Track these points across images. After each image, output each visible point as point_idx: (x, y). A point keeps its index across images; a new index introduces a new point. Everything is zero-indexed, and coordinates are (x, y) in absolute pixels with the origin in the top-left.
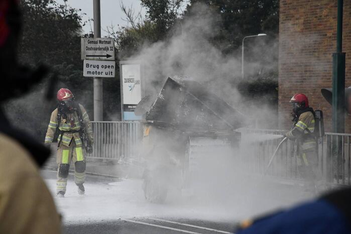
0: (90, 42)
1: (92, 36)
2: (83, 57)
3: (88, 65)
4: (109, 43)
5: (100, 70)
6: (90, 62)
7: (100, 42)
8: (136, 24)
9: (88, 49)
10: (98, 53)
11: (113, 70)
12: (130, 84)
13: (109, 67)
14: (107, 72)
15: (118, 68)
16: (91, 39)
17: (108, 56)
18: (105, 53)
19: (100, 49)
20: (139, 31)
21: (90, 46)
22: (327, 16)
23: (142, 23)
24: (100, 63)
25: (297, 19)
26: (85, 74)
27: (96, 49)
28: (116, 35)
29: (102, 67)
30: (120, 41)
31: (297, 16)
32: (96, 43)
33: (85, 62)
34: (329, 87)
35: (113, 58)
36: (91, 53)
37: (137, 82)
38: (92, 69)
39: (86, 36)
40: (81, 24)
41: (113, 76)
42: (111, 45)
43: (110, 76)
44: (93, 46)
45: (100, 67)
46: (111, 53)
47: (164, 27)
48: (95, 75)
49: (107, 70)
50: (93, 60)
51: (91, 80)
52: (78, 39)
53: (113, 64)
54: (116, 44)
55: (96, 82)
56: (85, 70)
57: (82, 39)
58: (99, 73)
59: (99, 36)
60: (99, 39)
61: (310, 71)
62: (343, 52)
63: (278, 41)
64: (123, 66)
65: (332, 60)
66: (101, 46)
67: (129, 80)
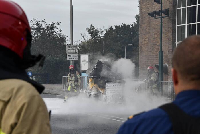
0: (69, 47)
1: (70, 45)
2: (67, 52)
3: (68, 56)
4: (76, 47)
5: (73, 57)
6: (69, 54)
7: (73, 47)
8: (86, 40)
9: (69, 49)
10: (72, 51)
11: (78, 57)
12: (84, 62)
13: (76, 56)
14: (75, 58)
15: (79, 57)
16: (70, 46)
17: (76, 52)
18: (75, 51)
19: (73, 49)
20: (87, 43)
21: (69, 48)
22: (156, 38)
23: (88, 40)
24: (73, 55)
25: (146, 39)
26: (67, 59)
27: (71, 50)
28: (79, 44)
29: (74, 56)
30: (80, 46)
31: (146, 38)
32: (71, 47)
33: (67, 54)
34: (158, 64)
35: (78, 53)
36: (69, 51)
37: (87, 62)
38: (70, 57)
39: (68, 45)
40: (66, 40)
41: (78, 59)
42: (77, 48)
43: (77, 60)
44: (70, 48)
45: (73, 56)
46: (77, 51)
47: (96, 41)
48: (71, 59)
49: (76, 57)
50: (70, 53)
51: (70, 61)
52: (65, 46)
53: (78, 55)
54: (79, 48)
56: (67, 57)
57: (66, 46)
58: (72, 58)
59: (73, 44)
60: (73, 46)
61: (151, 58)
62: (162, 51)
63: (139, 47)
64: (81, 56)
65: (158, 54)
66: (73, 48)
67: (84, 61)
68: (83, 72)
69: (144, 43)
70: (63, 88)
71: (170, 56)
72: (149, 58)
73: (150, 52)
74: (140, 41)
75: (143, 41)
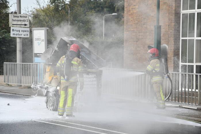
0: (14, 17)
1: (16, 13)
2: (10, 25)
3: (13, 30)
4: (26, 17)
5: (21, 33)
6: (15, 28)
7: (21, 16)
8: (42, 7)
9: (13, 20)
10: (19, 23)
11: (28, 33)
12: (38, 41)
13: (26, 31)
15: (31, 32)
16: (15, 15)
17: (25, 25)
18: (24, 23)
19: (20, 21)
20: (43, 11)
21: (14, 19)
22: (151, 4)
23: (45, 6)
24: (21, 29)
25: (134, 6)
26: (12, 35)
27: (18, 21)
28: (30, 12)
29: (22, 31)
30: (32, 16)
31: (135, 4)
32: (18, 17)
33: (12, 28)
34: (152, 45)
35: (28, 26)
36: (15, 23)
37: (43, 41)
38: (15, 32)
39: (12, 13)
40: (9, 6)
41: (28, 36)
42: (27, 18)
43: (26, 37)
44: (16, 19)
45: (21, 31)
46: (27, 23)
47: (58, 9)
48: (17, 36)
49: (25, 33)
50: (17, 27)
51: (15, 38)
52: (7, 15)
53: (28, 29)
54: (30, 18)
55: (18, 40)
56: (12, 33)
57: (10, 15)
58: (20, 35)
59: (20, 13)
60: (20, 15)
61: (142, 35)
62: (160, 25)
63: (124, 17)
64: (34, 31)
65: (154, 30)
66: (22, 19)
67: (38, 39)
68: (38, 57)
69: (131, 12)
70: (5, 82)
71: (171, 33)
72: (139, 35)
73: (142, 26)
74: (125, 9)
75: (131, 9)
